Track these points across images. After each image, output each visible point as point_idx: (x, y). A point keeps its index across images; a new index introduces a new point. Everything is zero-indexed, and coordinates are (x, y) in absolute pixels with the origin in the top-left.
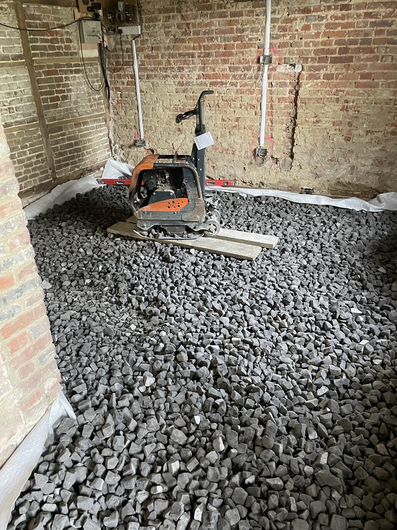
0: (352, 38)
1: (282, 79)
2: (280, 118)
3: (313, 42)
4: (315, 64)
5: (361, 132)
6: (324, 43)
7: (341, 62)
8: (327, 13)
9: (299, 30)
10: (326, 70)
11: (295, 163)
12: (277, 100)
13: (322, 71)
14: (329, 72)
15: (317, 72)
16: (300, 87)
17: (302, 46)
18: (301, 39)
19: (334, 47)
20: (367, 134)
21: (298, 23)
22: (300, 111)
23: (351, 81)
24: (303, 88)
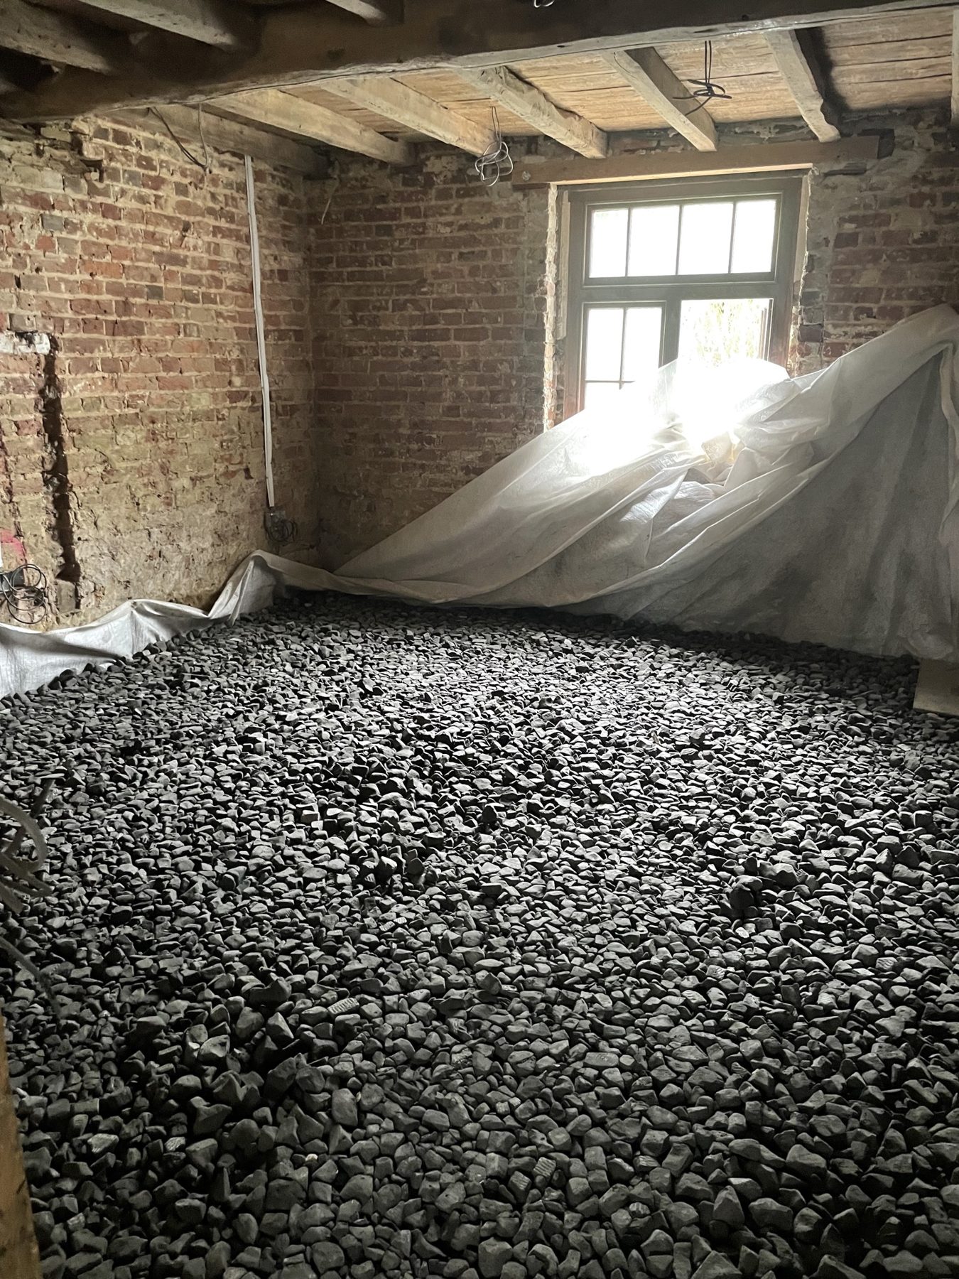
0: (132, 281)
1: (15, 371)
2: (28, 476)
3: (66, 281)
4: (78, 335)
5: (186, 482)
6: (88, 288)
7: (126, 333)
8: (81, 217)
9: (32, 246)
10: (105, 350)
11: (86, 586)
12: (14, 427)
13: (96, 354)
14: (110, 355)
15: (87, 355)
16: (59, 390)
17: (44, 289)
18: (38, 270)
19: (105, 297)
20: (195, 485)
21: (26, 228)
22: (69, 451)
23: (149, 375)
24: (68, 394)
